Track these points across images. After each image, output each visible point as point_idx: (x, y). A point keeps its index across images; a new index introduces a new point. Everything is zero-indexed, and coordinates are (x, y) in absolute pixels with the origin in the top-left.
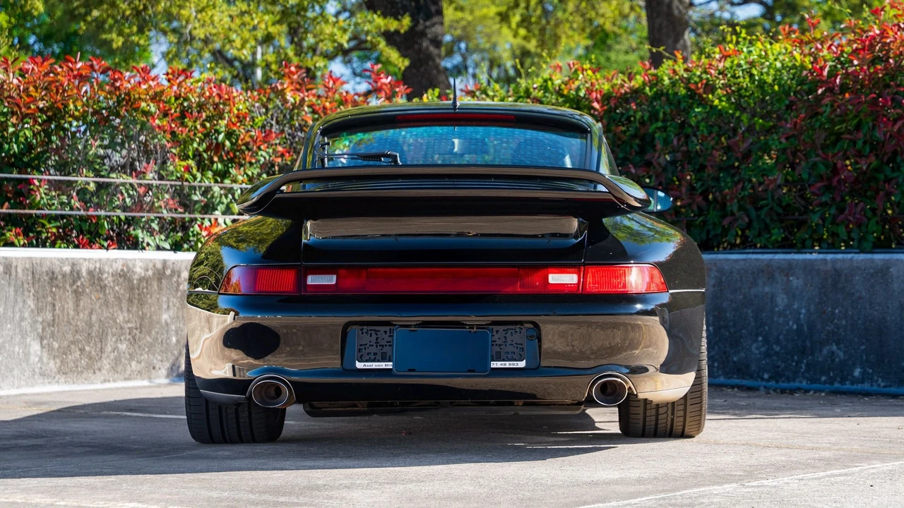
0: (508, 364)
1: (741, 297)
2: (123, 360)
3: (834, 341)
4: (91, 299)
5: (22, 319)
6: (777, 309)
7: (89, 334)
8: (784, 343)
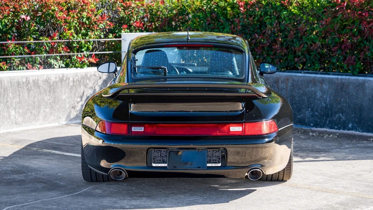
0: (214, 165)
1: (302, 92)
2: (48, 115)
3: (341, 112)
4: (34, 92)
5: (7, 102)
6: (317, 97)
7: (34, 106)
8: (320, 112)
